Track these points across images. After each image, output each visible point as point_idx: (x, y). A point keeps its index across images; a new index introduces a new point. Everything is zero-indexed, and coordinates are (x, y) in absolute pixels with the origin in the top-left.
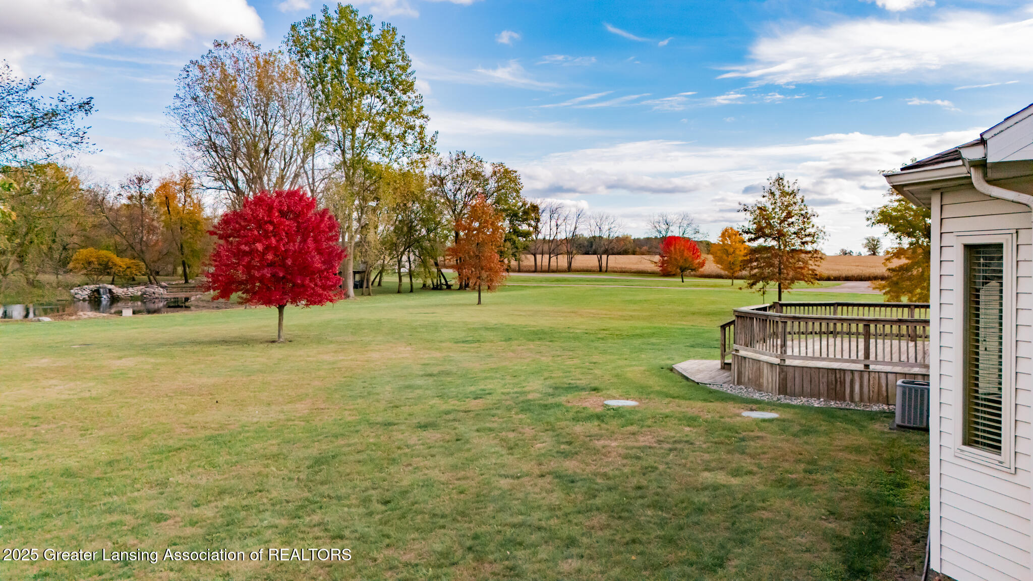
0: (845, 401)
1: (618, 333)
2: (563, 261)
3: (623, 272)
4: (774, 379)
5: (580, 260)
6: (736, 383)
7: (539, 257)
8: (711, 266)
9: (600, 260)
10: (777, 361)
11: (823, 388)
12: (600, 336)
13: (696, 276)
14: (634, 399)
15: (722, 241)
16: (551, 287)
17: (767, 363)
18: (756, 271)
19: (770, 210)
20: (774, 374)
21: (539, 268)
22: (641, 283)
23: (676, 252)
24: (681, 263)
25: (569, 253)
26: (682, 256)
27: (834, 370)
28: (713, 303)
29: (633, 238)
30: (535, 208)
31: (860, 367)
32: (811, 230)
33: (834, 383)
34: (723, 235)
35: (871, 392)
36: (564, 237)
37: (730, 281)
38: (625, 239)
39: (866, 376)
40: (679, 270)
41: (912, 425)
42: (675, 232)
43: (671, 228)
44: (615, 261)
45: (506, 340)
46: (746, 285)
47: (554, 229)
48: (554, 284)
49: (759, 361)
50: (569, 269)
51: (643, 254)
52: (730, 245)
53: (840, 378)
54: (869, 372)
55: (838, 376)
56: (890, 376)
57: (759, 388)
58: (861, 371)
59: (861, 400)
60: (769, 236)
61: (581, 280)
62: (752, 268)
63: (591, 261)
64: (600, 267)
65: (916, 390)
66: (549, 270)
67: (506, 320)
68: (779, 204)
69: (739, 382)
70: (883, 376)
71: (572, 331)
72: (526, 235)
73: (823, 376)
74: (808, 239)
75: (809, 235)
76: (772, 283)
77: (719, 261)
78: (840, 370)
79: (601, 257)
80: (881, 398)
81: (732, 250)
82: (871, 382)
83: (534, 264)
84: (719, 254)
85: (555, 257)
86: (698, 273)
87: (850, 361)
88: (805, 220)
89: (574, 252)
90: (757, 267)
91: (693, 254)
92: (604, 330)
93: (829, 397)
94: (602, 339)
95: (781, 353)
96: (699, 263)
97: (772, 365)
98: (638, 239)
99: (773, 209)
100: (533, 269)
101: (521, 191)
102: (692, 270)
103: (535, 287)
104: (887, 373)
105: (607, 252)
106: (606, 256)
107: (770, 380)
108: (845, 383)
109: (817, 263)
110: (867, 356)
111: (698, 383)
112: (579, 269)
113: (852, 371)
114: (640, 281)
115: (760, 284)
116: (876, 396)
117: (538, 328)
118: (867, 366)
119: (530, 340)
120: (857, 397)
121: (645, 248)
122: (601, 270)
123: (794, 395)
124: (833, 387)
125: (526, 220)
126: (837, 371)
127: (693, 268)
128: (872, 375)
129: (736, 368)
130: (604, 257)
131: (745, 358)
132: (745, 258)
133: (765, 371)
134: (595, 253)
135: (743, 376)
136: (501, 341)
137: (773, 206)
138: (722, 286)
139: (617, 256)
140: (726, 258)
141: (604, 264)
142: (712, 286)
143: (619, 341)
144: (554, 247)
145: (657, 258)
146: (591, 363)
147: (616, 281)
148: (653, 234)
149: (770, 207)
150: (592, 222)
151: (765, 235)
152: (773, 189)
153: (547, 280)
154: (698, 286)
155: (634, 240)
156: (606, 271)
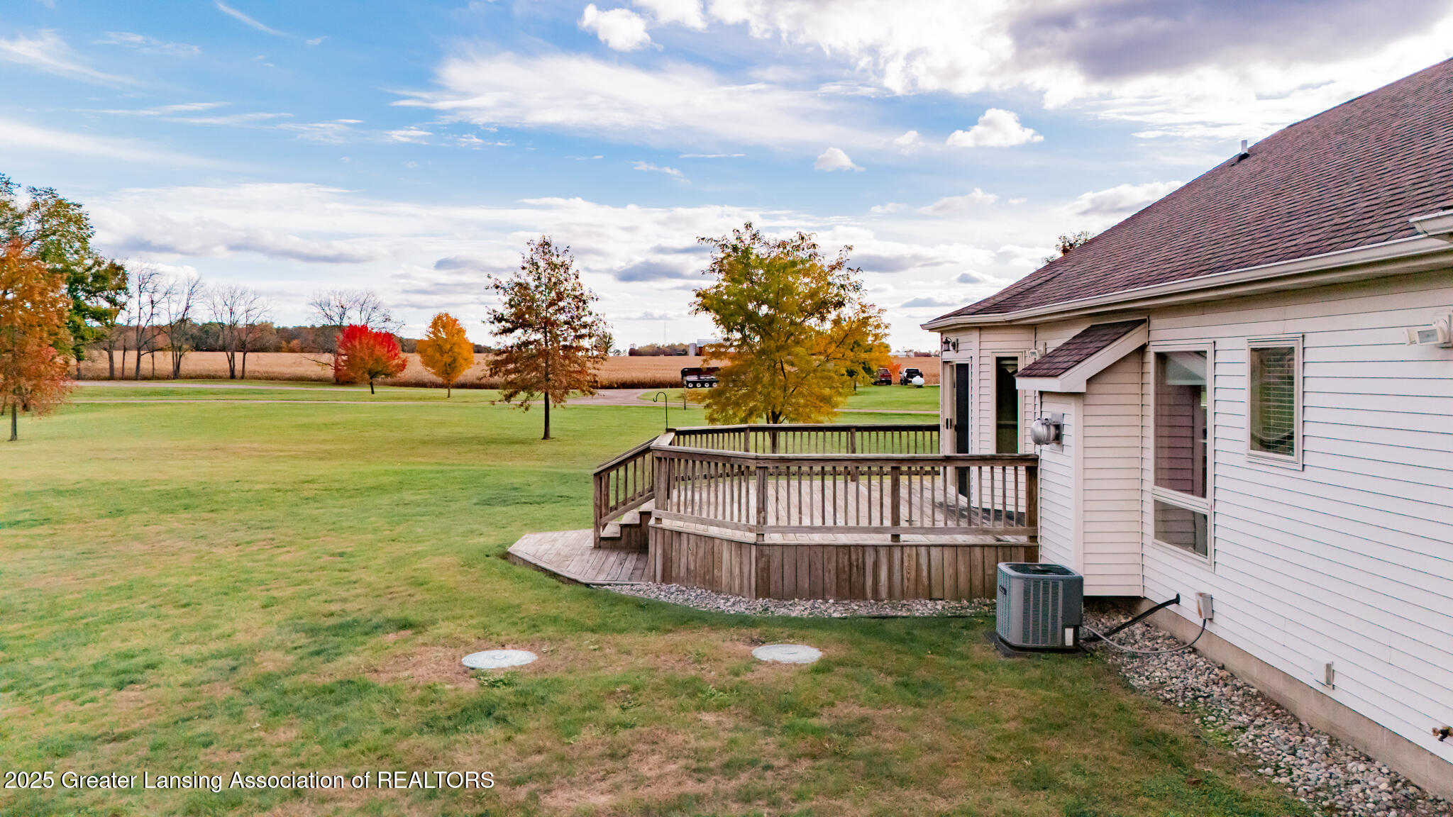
0: (864, 598)
1: (337, 485)
2: (164, 361)
3: (271, 378)
4: (746, 570)
5: (195, 361)
6: (659, 577)
7: (118, 355)
8: (415, 366)
9: (231, 360)
10: (751, 537)
11: (830, 579)
12: (306, 494)
13: (394, 385)
14: (517, 644)
15: (433, 333)
16: (150, 405)
17: (730, 541)
18: (513, 376)
19: (533, 288)
20: (746, 561)
21: (117, 373)
22: (307, 396)
23: (362, 348)
24: (370, 364)
25: (174, 348)
26: (371, 355)
27: (847, 547)
28: (442, 424)
29: (275, 326)
30: (116, 269)
31: (885, 539)
32: (588, 319)
33: (847, 569)
34: (435, 324)
35: (906, 581)
36: (168, 322)
37: (445, 391)
38: (265, 328)
39: (897, 554)
40: (367, 376)
41: (1040, 645)
42: (354, 318)
43: (348, 313)
44: (257, 362)
45: (110, 515)
46: (502, 397)
47: (148, 309)
48: (153, 400)
49: (713, 538)
50: (176, 375)
51: (292, 351)
52: (446, 340)
53: (857, 560)
54: (902, 546)
55: (854, 557)
56: (934, 552)
57: (712, 584)
58: (890, 546)
59: (891, 595)
60: (530, 325)
61: (199, 392)
62: (508, 372)
63: (217, 361)
64: (232, 370)
65: (1046, 584)
66: (138, 376)
67: (93, 471)
68: (544, 280)
69: (667, 577)
70: (923, 550)
71: (246, 487)
72: (99, 315)
73: (829, 559)
74: (583, 331)
75: (585, 326)
76: (537, 394)
77: (428, 362)
78: (856, 546)
79: (233, 355)
80: (920, 591)
81: (449, 347)
82: (906, 564)
83: (107, 366)
84: (430, 351)
85: (149, 355)
86: (394, 380)
87: (869, 530)
88: (581, 304)
89: (185, 346)
90: (516, 371)
91: (388, 352)
92: (308, 482)
93: (840, 597)
94: (314, 499)
95: (758, 522)
96: (397, 365)
97: (740, 544)
98: (285, 329)
99: (537, 287)
100: (107, 374)
101: (90, 240)
102: (387, 375)
103: (116, 405)
104: (928, 546)
105: (243, 348)
106: (242, 354)
107: (736, 571)
108: (864, 569)
109: (597, 366)
110: (896, 520)
111: (587, 585)
112: (193, 374)
113: (876, 548)
114: (303, 392)
115: (523, 395)
116: (912, 587)
117: (175, 486)
118: (896, 537)
119: (166, 511)
120: (883, 592)
121: (295, 343)
122: (233, 377)
123: (782, 597)
124: (845, 576)
125: (102, 289)
126: (852, 549)
127: (389, 371)
128: (907, 551)
129: (659, 552)
130: (239, 356)
131: (679, 533)
132: (499, 358)
133: (726, 555)
134: (223, 349)
135: (675, 566)
136: (100, 517)
137: (537, 283)
138: (434, 398)
139: (260, 354)
140: (440, 358)
141: (238, 367)
142: (420, 399)
143: (348, 501)
144: (145, 340)
145: (328, 358)
146: (333, 555)
147: (260, 393)
148: (320, 321)
149: (533, 284)
150: (217, 299)
151: (525, 325)
152: (536, 257)
153: (137, 393)
154: (398, 399)
155: (278, 330)
156: (242, 378)
